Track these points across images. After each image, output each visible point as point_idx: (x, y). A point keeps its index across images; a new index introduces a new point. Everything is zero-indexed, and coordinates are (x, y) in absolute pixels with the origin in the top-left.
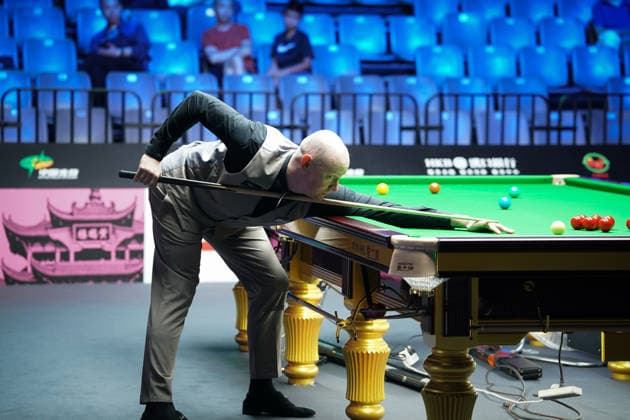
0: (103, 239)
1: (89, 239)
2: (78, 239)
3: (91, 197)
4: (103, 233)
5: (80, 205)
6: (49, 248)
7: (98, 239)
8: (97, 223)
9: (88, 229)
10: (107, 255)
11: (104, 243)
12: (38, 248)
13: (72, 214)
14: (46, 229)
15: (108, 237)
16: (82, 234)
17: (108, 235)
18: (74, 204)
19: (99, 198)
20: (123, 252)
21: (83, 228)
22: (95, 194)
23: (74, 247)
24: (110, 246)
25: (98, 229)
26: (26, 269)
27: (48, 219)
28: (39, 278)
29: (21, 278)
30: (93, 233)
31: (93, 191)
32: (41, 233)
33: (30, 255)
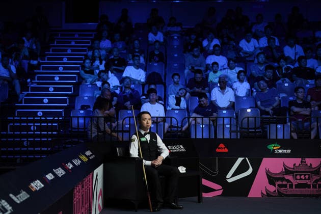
0: (307, 179)
1: (301, 179)
2: (296, 179)
3: (301, 162)
4: (307, 177)
5: (297, 165)
6: (284, 183)
7: (305, 179)
8: (305, 173)
9: (300, 175)
10: (309, 186)
11: (307, 181)
12: (280, 183)
13: (293, 168)
14: (283, 175)
15: (309, 179)
16: (298, 177)
17: (309, 177)
18: (294, 165)
19: (305, 162)
20: (316, 185)
21: (298, 175)
22: (304, 160)
23: (295, 183)
24: (310, 182)
25: (305, 175)
26: (275, 191)
27: (284, 170)
28: (280, 195)
29: (273, 195)
30: (302, 177)
31: (302, 159)
32: (281, 176)
33: (277, 185)
